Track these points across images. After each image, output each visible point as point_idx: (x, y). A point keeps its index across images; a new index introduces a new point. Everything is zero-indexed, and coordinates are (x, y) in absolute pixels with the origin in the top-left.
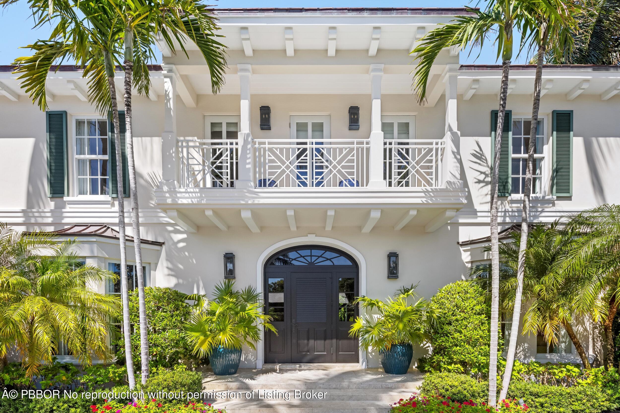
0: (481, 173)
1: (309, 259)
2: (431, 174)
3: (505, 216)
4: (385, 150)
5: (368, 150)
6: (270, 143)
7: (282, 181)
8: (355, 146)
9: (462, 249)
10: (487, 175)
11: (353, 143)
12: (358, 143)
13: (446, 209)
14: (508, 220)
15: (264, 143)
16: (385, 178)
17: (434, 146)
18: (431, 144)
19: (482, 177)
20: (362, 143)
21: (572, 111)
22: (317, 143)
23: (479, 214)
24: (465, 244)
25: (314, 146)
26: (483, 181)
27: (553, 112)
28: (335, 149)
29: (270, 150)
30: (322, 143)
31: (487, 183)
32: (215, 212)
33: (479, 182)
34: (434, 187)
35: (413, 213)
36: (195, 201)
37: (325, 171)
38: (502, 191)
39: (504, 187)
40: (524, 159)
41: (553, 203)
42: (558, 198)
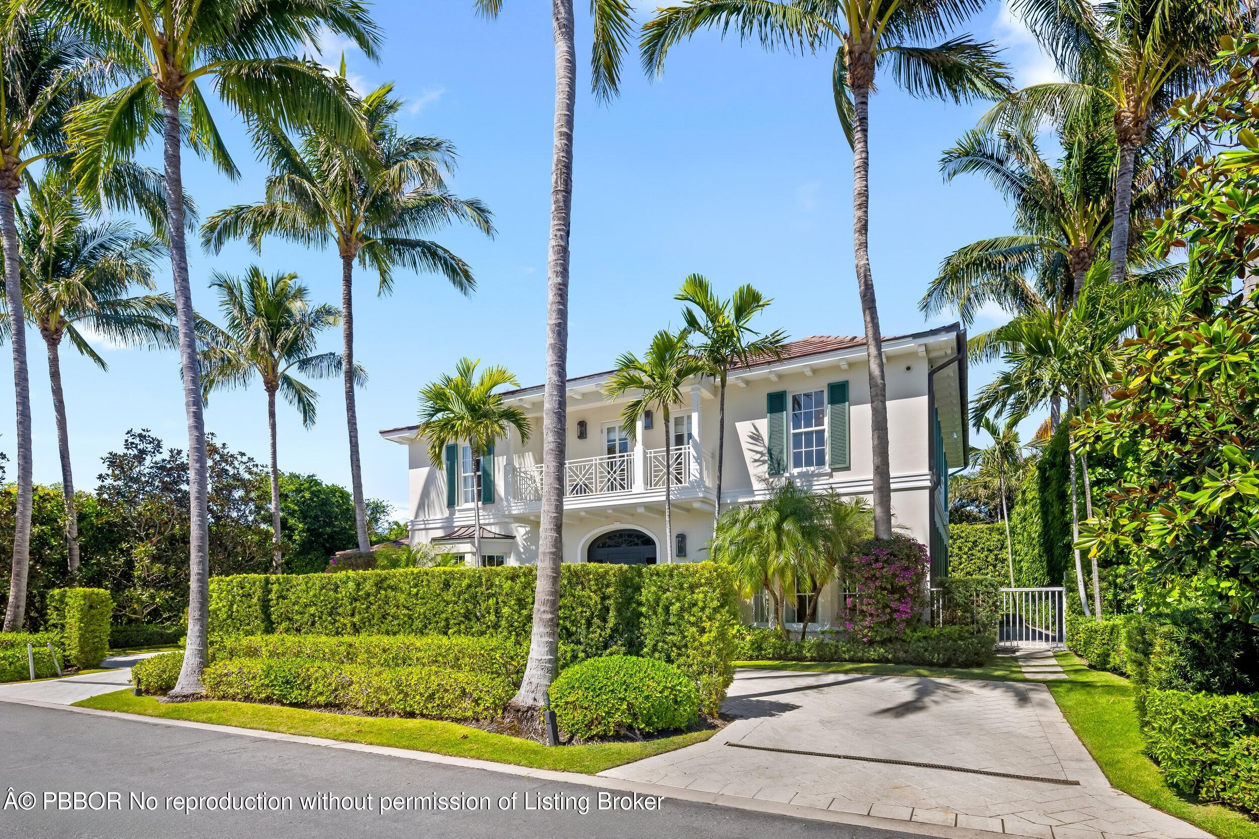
0: (757, 452)
7: (577, 491)
8: (626, 458)
10: (762, 454)
11: (623, 456)
16: (646, 483)
18: (681, 449)
19: (758, 456)
21: (847, 382)
23: (756, 493)
25: (598, 462)
26: (759, 461)
27: (828, 385)
29: (570, 468)
31: (764, 462)
33: (756, 461)
38: (776, 468)
39: (779, 464)
40: (806, 433)
41: (831, 476)
42: (834, 470)
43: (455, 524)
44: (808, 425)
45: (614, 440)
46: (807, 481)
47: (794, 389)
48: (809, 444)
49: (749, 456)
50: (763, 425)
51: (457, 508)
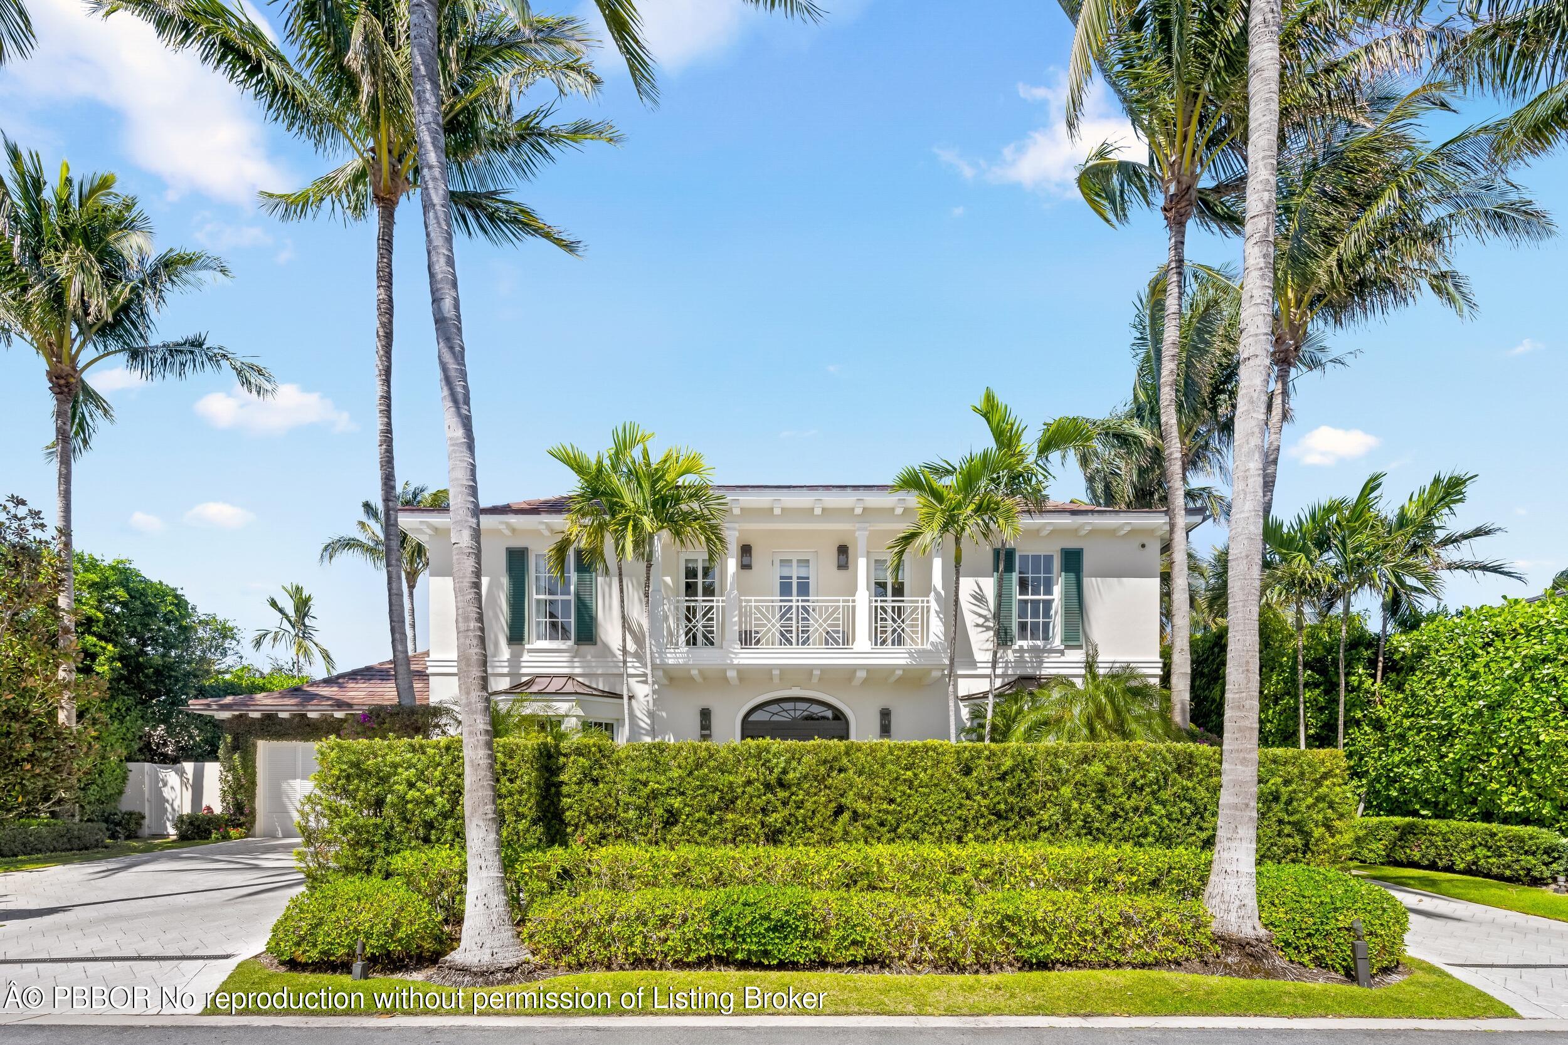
0: (980, 615)
1: (792, 713)
2: (917, 632)
3: (1006, 667)
4: (870, 607)
5: (854, 607)
6: (756, 601)
7: (767, 640)
8: (841, 604)
9: (961, 704)
10: (987, 620)
11: (838, 601)
12: (844, 601)
13: (931, 670)
14: (1010, 672)
15: (750, 601)
16: (870, 639)
17: (920, 604)
18: (917, 602)
19: (981, 621)
20: (848, 601)
21: (1082, 549)
22: (803, 601)
23: (979, 665)
24: (963, 699)
25: (800, 604)
26: (982, 626)
27: (1062, 549)
28: (821, 607)
29: (756, 608)
30: (808, 601)
31: (988, 628)
32: (700, 671)
33: (978, 625)
34: (920, 647)
35: (900, 672)
36: (681, 661)
37: (811, 629)
38: (1003, 638)
39: (1006, 633)
40: (1032, 601)
41: (1062, 653)
42: (1068, 647)
43: (524, 671)
44: (1036, 592)
45: (791, 578)
46: (1036, 657)
47: (1025, 549)
48: (1035, 614)
49: (970, 619)
50: (989, 585)
51: (527, 646)
